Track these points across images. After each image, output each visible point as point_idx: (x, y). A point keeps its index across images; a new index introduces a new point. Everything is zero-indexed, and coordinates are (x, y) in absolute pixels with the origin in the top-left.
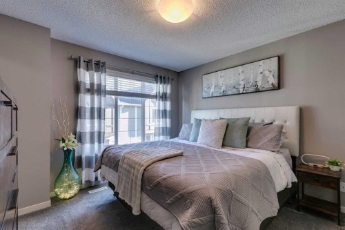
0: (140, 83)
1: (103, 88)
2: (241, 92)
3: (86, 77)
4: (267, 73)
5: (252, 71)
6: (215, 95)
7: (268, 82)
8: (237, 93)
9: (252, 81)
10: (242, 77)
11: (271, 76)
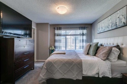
0: (74, 31)
1: (61, 34)
2: (110, 29)
3: (57, 32)
4: (121, 17)
5: (114, 17)
6: (101, 32)
7: (122, 22)
8: (108, 30)
9: (114, 23)
10: (110, 22)
11: (123, 18)
